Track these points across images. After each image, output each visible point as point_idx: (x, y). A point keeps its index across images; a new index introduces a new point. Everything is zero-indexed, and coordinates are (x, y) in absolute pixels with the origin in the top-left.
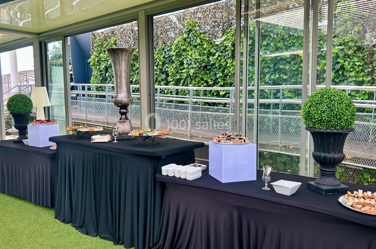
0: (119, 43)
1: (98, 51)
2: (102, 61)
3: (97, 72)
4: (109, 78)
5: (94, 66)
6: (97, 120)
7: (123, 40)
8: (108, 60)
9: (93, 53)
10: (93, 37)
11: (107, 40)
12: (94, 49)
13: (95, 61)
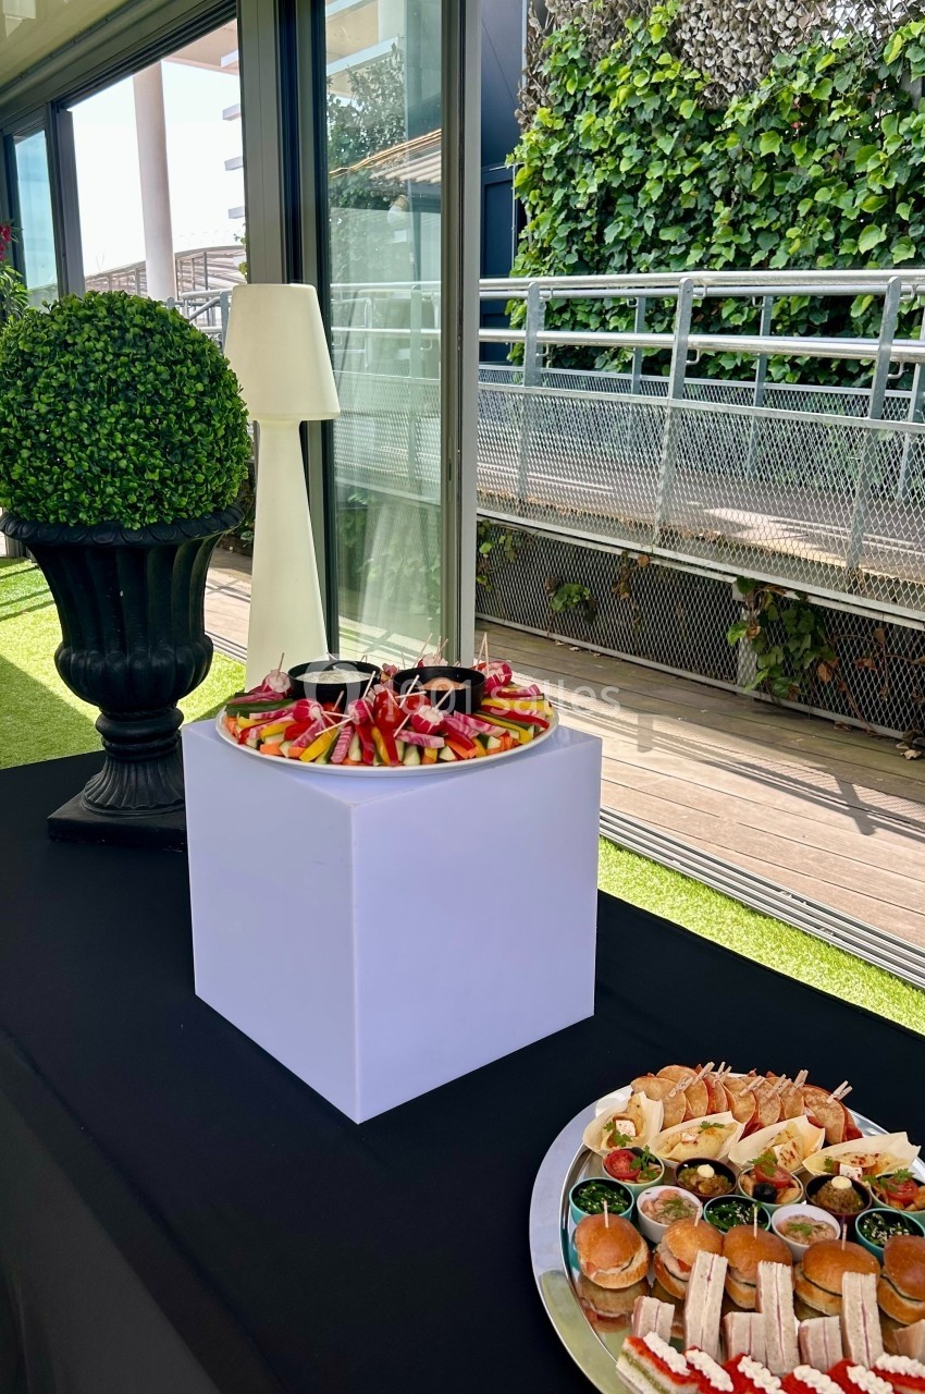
0: (700, 37)
1: (561, 104)
2: (589, 156)
3: (554, 221)
4: (621, 252)
5: (535, 188)
6: (592, 508)
7: (725, 15)
8: (621, 147)
9: (529, 121)
10: (534, 23)
11: (622, 26)
12: (535, 97)
13: (542, 158)
